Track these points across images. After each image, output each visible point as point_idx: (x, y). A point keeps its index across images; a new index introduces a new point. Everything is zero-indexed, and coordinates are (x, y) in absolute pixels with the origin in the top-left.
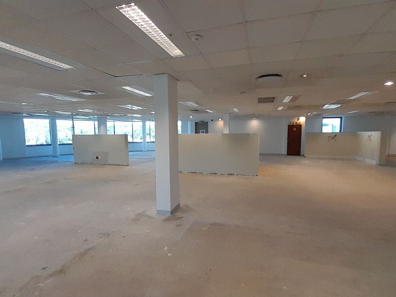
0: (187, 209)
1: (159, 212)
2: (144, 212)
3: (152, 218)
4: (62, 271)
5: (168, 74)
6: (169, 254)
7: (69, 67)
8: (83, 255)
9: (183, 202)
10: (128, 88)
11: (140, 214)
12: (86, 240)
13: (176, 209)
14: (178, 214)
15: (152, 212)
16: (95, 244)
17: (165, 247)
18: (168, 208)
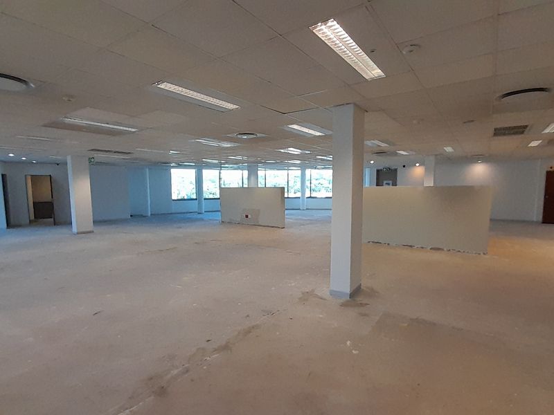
0: (372, 293)
1: (333, 293)
2: (313, 291)
3: (325, 299)
4: (226, 347)
5: (355, 104)
6: (353, 351)
7: (235, 107)
8: (248, 331)
9: (366, 283)
10: (295, 127)
11: (307, 292)
12: (248, 316)
13: (356, 292)
14: (360, 299)
15: (324, 291)
16: (258, 322)
17: (347, 341)
18: (347, 289)
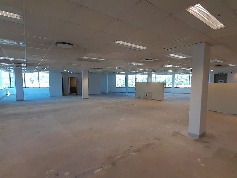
1: (190, 134)
2: (179, 131)
3: (185, 136)
5: (206, 42)
6: (202, 164)
7: (146, 48)
8: (148, 145)
11: (176, 132)
12: (148, 139)
13: (203, 135)
15: (185, 132)
17: (198, 159)
